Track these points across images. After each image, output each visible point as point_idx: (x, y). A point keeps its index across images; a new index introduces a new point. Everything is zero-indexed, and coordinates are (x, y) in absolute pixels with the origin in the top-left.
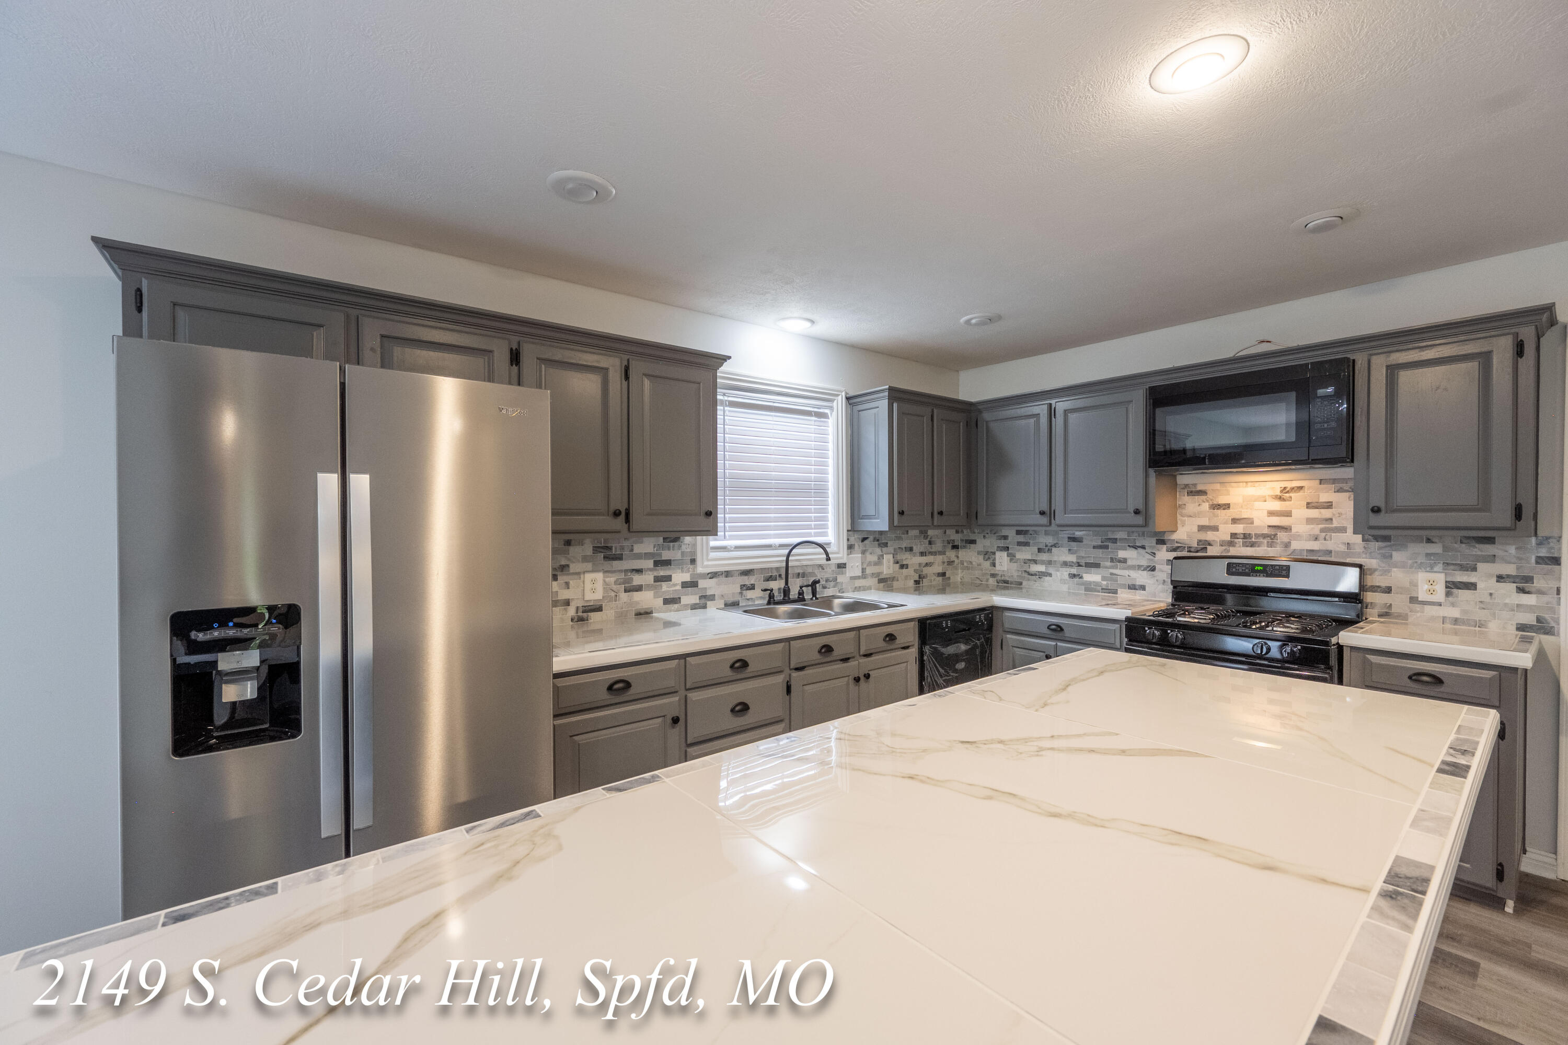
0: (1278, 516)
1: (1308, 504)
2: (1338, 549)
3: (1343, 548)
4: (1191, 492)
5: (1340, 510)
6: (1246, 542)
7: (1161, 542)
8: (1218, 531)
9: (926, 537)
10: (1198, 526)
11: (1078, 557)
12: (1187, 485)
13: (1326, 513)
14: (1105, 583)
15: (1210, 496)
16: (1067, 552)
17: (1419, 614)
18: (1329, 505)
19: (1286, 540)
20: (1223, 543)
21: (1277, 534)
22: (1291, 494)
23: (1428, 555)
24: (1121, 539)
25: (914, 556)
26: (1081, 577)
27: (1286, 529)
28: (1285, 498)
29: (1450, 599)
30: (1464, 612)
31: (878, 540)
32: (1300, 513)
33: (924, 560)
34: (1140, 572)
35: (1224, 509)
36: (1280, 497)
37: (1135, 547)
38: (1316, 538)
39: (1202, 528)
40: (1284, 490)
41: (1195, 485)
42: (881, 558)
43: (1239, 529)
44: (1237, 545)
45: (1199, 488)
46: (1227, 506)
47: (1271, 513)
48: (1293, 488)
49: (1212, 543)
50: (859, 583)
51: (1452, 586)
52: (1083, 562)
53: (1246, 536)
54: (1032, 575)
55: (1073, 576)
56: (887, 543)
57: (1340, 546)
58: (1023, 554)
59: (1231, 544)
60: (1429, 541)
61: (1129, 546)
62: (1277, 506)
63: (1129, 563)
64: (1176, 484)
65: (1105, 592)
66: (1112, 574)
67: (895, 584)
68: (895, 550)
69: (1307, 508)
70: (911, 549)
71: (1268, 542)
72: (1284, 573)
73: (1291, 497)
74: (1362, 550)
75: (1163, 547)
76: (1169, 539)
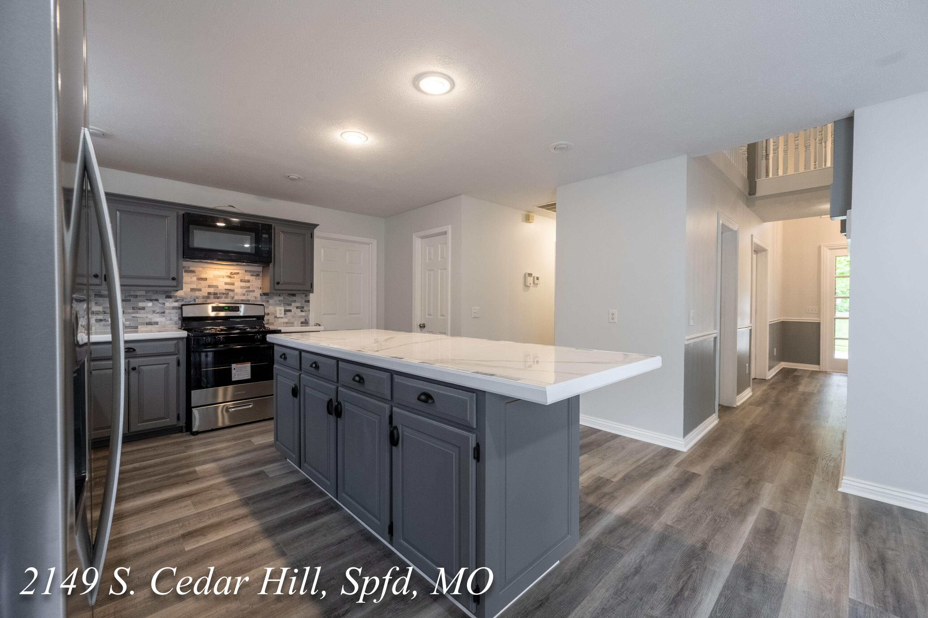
0: (229, 285)
1: (241, 280)
2: (252, 299)
4: (187, 271)
5: (252, 283)
6: (215, 297)
7: (169, 297)
8: (201, 291)
10: (191, 289)
11: (103, 308)
12: (184, 267)
13: (248, 284)
15: (197, 273)
18: (248, 281)
19: (232, 296)
20: (204, 297)
21: (228, 293)
22: (235, 276)
24: (140, 296)
27: (233, 291)
28: (232, 277)
29: (285, 315)
30: (289, 320)
32: (238, 284)
34: (154, 314)
35: (204, 281)
36: (230, 276)
37: (151, 300)
38: (244, 294)
39: (192, 290)
40: (231, 273)
41: (189, 267)
43: (212, 290)
44: (211, 298)
45: (191, 269)
46: (206, 279)
47: (226, 284)
48: (235, 273)
49: (198, 297)
51: (286, 311)
53: (215, 294)
57: (253, 298)
59: (208, 297)
60: (280, 296)
61: (147, 299)
62: (228, 280)
63: (147, 309)
69: (241, 282)
71: (225, 296)
72: (237, 309)
74: (260, 299)
75: (171, 300)
76: (174, 296)
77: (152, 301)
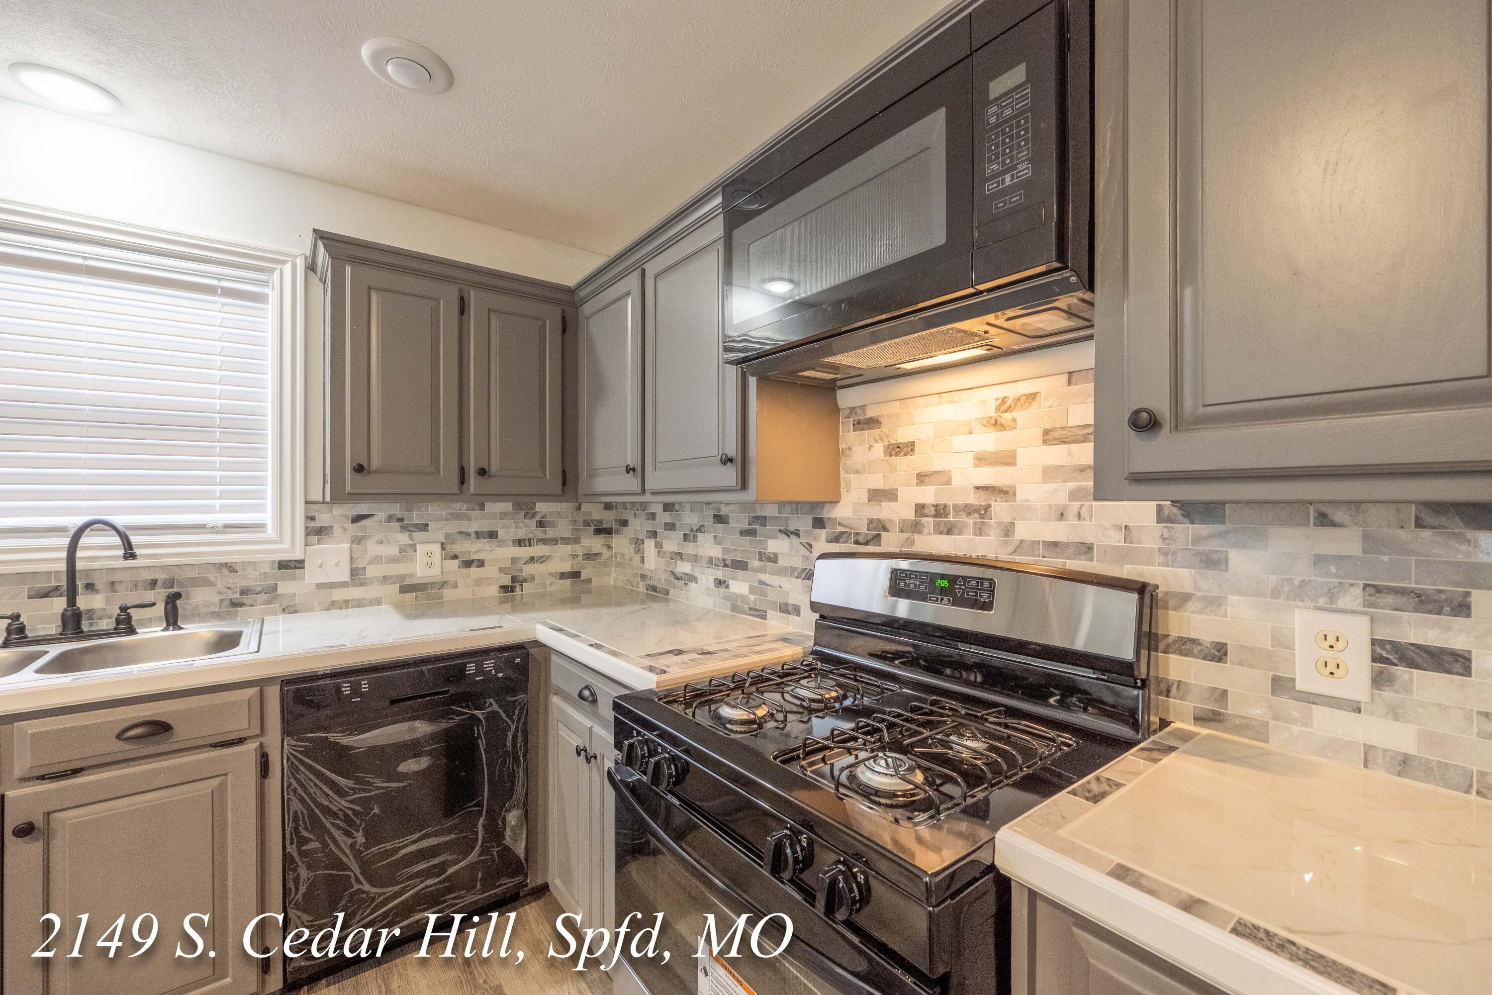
0: (991, 464)
1: (1046, 432)
2: (1104, 542)
3: (1115, 538)
4: (859, 422)
6: (939, 523)
7: (819, 523)
8: (896, 500)
9: (530, 514)
10: (869, 491)
11: (725, 550)
12: (853, 408)
13: (1080, 453)
14: (752, 597)
15: (885, 429)
16: (712, 540)
17: (1296, 729)
18: (1085, 434)
19: (1006, 518)
20: (904, 526)
21: (989, 506)
22: (1016, 414)
23: (1319, 560)
24: (771, 518)
25: (500, 546)
26: (727, 587)
27: (1005, 493)
28: (1004, 422)
29: (1387, 694)
30: (1430, 738)
31: (400, 520)
32: (1032, 455)
33: (525, 552)
34: (793, 580)
35: (905, 455)
36: (996, 420)
37: (787, 533)
38: (1062, 514)
39: (877, 495)
40: (1003, 405)
41: (863, 407)
42: (410, 551)
43: (928, 495)
44: (926, 531)
45: (870, 413)
46: (910, 448)
47: (982, 459)
48: (1019, 400)
49: (888, 525)
50: (339, 595)
51: (1391, 657)
52: (729, 557)
53: (940, 511)
54: (678, 579)
55: (720, 583)
56: (427, 525)
57: (1112, 533)
58: (672, 543)
59: (915, 527)
60: (1324, 520)
61: (780, 531)
62: (988, 441)
63: (783, 562)
64: (837, 410)
65: (752, 615)
66: (761, 582)
67: (448, 594)
68: (447, 536)
69: (1045, 442)
70: (492, 535)
71: (975, 524)
72: (985, 597)
73: (1014, 420)
74: (1157, 544)
75: (823, 534)
76: (830, 519)
77: (789, 536)
